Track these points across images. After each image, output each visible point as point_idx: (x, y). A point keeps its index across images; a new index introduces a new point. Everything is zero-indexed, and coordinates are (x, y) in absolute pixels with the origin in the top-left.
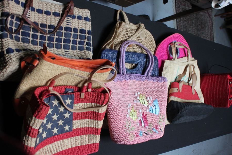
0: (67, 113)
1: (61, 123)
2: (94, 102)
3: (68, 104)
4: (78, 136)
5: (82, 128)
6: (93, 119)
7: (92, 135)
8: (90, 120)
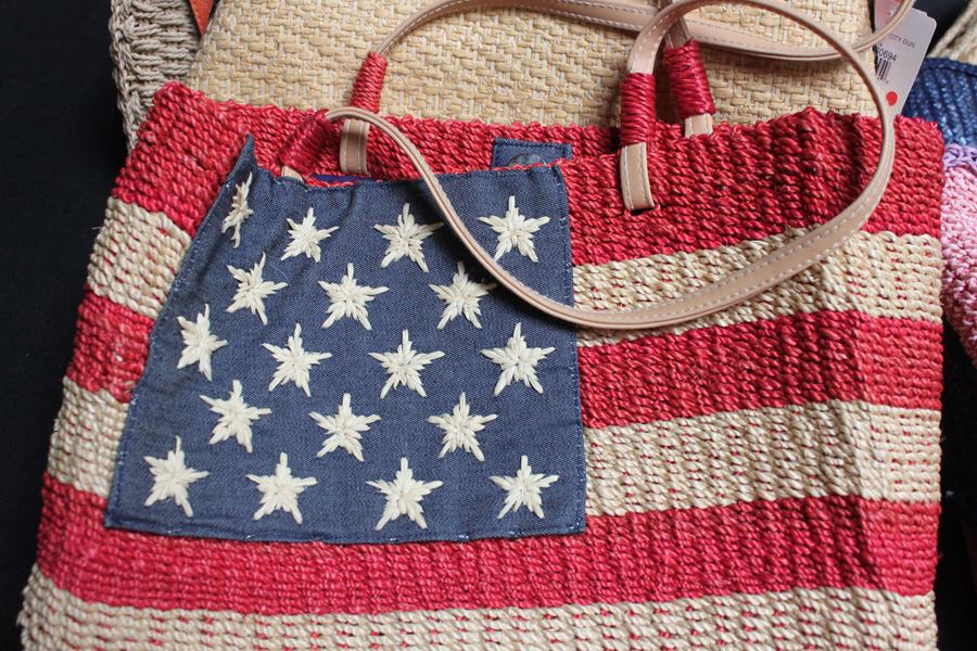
0: (512, 341)
1: (461, 428)
2: (763, 217)
3: (515, 249)
4: (649, 596)
5: (691, 515)
6: (787, 400)
7: (811, 596)
8: (754, 415)
